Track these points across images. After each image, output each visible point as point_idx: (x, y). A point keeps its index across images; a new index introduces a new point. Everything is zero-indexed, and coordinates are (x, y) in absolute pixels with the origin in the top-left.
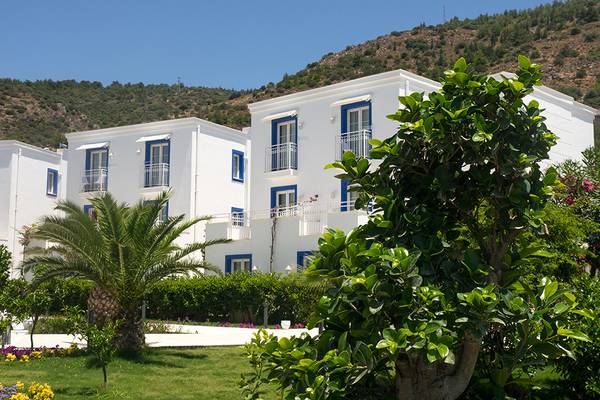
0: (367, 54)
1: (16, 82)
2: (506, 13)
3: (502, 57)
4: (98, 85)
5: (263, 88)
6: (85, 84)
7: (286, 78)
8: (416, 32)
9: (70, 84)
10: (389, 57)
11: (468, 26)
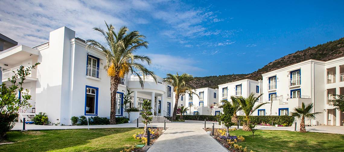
0: (281, 61)
1: (201, 78)
2: (328, 42)
3: (327, 55)
4: (216, 76)
5: (253, 73)
6: (214, 76)
7: (259, 70)
8: (296, 53)
9: (211, 77)
10: (288, 61)
11: (313, 48)
